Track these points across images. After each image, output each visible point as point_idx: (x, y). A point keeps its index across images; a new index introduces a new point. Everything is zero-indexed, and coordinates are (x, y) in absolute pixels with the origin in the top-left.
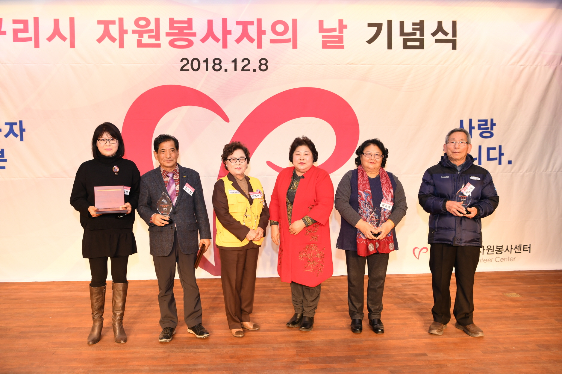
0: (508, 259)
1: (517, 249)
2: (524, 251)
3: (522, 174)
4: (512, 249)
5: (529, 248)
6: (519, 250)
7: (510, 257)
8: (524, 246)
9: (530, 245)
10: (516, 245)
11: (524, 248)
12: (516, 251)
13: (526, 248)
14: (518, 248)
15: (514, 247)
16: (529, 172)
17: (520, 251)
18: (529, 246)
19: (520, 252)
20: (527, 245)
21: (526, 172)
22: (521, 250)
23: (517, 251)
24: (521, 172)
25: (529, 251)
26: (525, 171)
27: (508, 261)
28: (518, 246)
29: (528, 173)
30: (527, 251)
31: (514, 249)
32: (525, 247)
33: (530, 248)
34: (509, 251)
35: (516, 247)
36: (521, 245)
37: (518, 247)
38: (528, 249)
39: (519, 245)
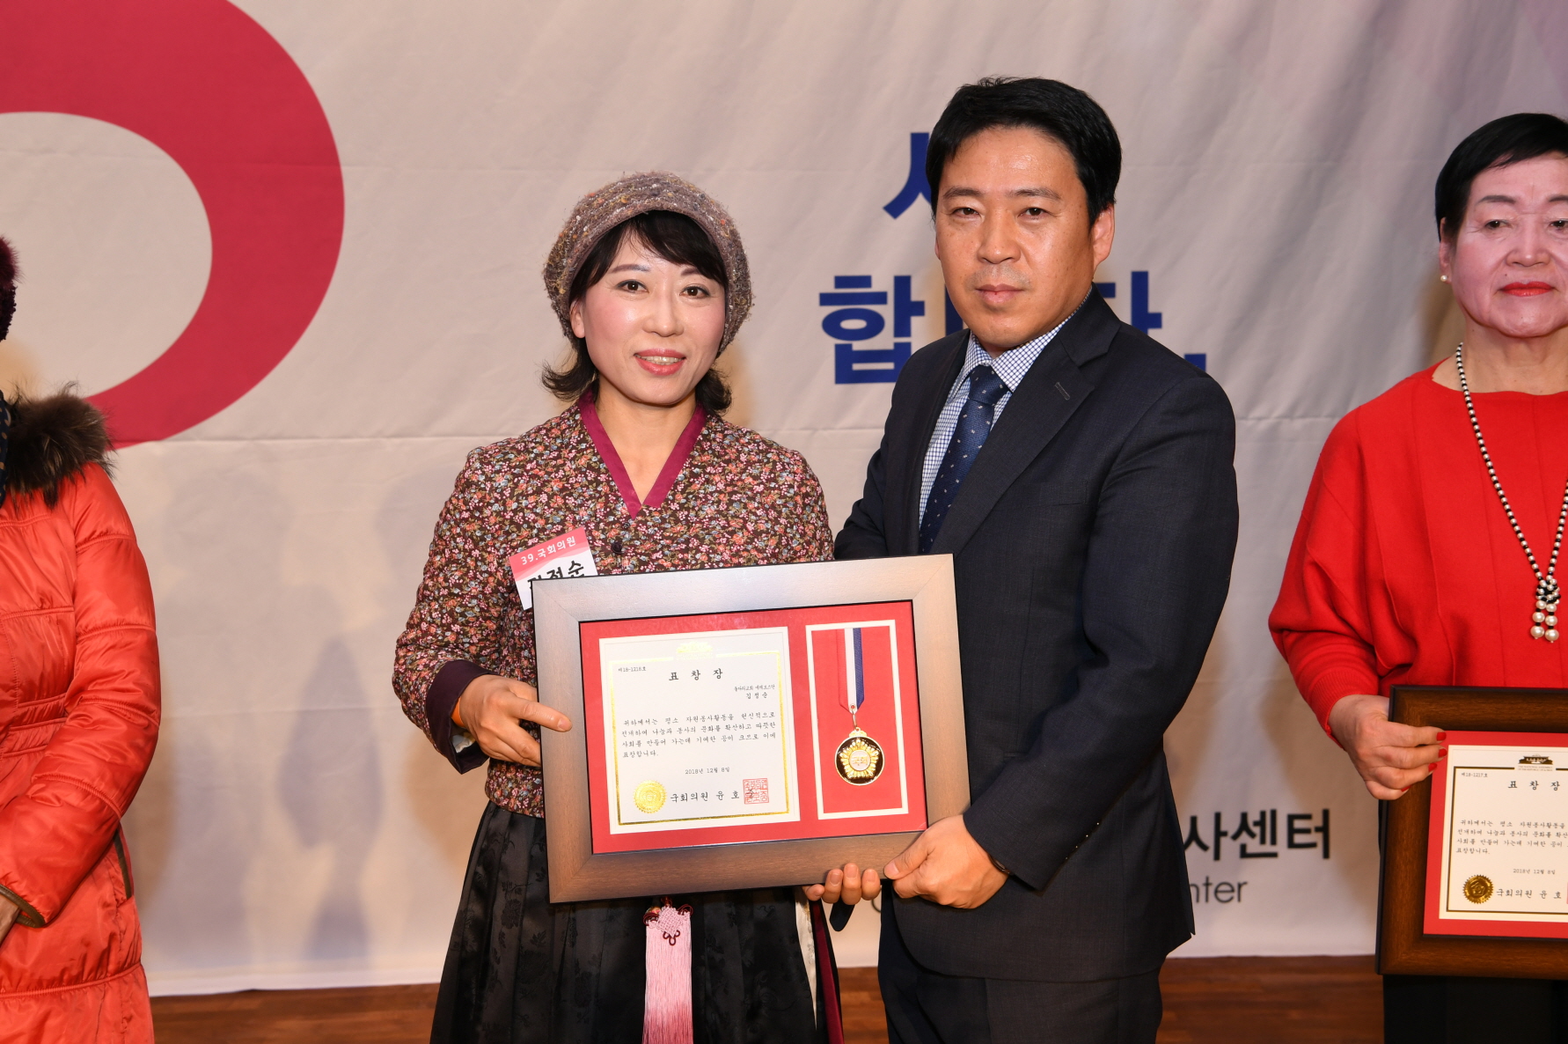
0: (1203, 890)
1: (1252, 835)
2: (1291, 845)
3: (1263, 425)
4: (1225, 834)
5: (1318, 829)
6: (1263, 841)
7: (1215, 882)
8: (1291, 818)
9: (1326, 814)
10: (1244, 816)
11: (1292, 831)
12: (1243, 847)
13: (1307, 831)
14: (1257, 830)
15: (1230, 824)
16: (1303, 417)
17: (1268, 848)
18: (1317, 821)
19: (1274, 855)
20: (1308, 817)
21: (1290, 414)
22: (1274, 842)
23: (1254, 846)
24: (1260, 419)
25: (1319, 850)
26: (1280, 410)
27: (1207, 900)
28: (1254, 817)
29: (1298, 424)
30: (1313, 845)
31: (1235, 837)
32: (1298, 824)
33: (1324, 829)
34: (1204, 847)
35: (1244, 826)
36: (1274, 813)
37: (1256, 824)
38: (1317, 838)
39: (1263, 814)
